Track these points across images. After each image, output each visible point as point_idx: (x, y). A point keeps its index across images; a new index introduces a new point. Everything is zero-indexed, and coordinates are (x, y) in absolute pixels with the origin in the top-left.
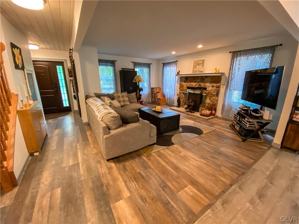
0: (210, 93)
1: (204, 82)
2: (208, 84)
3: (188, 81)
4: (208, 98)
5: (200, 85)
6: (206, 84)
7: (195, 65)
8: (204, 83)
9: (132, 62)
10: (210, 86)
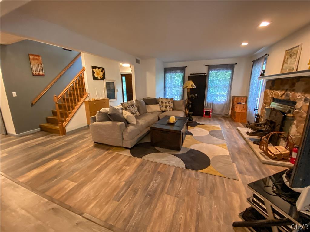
0: (299, 115)
1: (293, 90)
2: (299, 94)
3: (275, 87)
4: (294, 124)
5: (287, 95)
6: (296, 93)
7: (287, 57)
8: (293, 93)
9: (206, 65)
10: (301, 99)
